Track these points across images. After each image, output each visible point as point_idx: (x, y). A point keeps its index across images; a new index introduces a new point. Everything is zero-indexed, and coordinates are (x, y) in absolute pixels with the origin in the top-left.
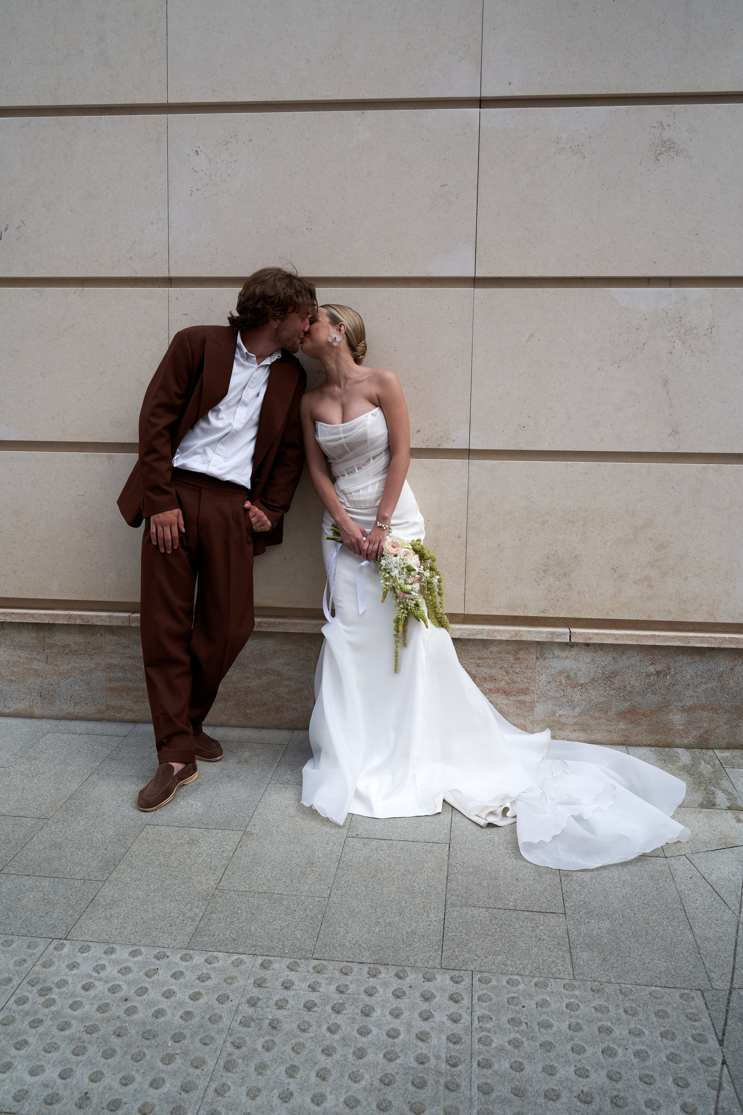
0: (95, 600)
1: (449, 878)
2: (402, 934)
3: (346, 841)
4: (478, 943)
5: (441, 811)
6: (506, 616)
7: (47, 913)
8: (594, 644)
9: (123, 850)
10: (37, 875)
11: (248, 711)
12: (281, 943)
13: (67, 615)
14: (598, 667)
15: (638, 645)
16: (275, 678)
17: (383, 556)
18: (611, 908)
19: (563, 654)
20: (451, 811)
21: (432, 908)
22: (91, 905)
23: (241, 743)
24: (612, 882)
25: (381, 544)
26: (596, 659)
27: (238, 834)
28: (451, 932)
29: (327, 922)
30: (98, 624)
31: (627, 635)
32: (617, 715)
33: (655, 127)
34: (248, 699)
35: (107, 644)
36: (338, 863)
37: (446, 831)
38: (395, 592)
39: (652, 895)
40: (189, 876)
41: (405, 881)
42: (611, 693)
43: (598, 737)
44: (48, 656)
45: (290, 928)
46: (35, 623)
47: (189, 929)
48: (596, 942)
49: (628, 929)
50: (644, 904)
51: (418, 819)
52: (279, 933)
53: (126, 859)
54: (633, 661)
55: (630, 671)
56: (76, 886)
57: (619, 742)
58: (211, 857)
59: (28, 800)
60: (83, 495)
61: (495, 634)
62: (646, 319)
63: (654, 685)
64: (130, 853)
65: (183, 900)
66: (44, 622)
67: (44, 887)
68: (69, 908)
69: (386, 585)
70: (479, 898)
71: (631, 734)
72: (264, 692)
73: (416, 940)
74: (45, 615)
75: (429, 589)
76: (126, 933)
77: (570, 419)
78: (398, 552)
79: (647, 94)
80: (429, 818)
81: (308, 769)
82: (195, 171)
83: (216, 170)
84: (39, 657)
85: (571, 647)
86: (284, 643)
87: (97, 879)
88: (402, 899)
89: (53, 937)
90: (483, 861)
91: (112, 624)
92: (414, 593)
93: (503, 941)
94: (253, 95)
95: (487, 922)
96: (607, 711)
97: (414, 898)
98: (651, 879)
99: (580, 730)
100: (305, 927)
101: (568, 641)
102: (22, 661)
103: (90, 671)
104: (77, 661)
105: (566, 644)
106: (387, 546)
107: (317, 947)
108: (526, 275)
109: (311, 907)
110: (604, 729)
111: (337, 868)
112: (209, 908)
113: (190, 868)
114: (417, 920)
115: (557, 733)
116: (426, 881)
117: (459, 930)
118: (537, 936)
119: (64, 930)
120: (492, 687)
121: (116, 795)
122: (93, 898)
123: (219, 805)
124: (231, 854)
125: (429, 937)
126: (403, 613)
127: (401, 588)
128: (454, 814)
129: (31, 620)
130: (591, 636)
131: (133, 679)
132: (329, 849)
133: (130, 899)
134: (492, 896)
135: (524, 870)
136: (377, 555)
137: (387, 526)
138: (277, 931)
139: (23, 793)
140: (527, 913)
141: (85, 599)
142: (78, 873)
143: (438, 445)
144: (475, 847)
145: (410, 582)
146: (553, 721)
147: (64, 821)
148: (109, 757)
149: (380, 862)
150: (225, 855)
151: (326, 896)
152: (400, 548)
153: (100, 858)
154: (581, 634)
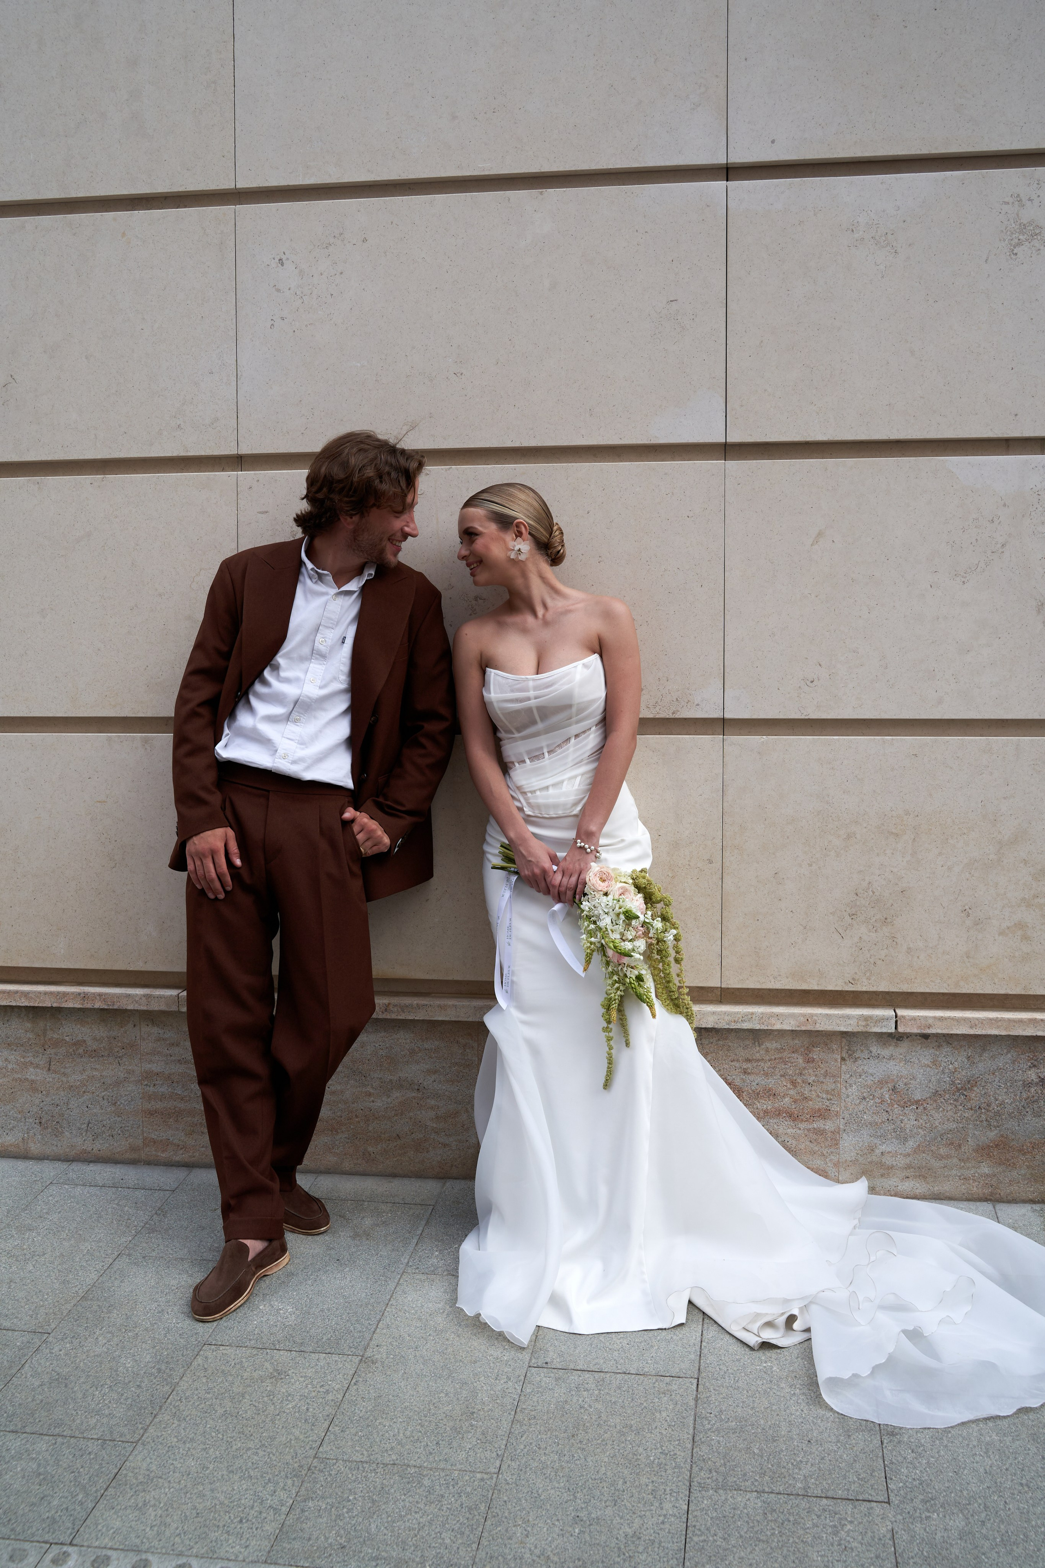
0: (123, 968)
1: (697, 1439)
2: (617, 1539)
3: (528, 1375)
4: (742, 1554)
5: (684, 1321)
6: (790, 990)
7: (42, 1498)
8: (937, 1035)
9: (167, 1388)
10: (28, 1431)
11: (370, 1149)
12: (419, 1554)
13: (79, 994)
14: (943, 1073)
15: (1009, 1036)
16: (413, 1094)
17: (585, 895)
18: (965, 1493)
19: (886, 1052)
20: (701, 1320)
21: (668, 1491)
22: (113, 1484)
23: (359, 1203)
24: (968, 1445)
25: (582, 876)
26: (940, 1059)
27: (351, 1361)
28: (699, 1536)
29: (494, 1517)
30: (129, 1008)
31: (991, 1019)
32: (976, 1151)
33: (1008, 203)
34: (370, 1128)
35: (144, 1039)
36: (513, 1413)
37: (692, 1356)
38: (605, 955)
39: (1034, 1468)
40: (271, 1434)
41: (623, 1445)
42: (966, 1115)
43: (946, 1187)
44: (50, 1058)
45: (434, 1527)
46: (30, 1007)
47: (270, 1528)
48: (940, 1554)
49: (993, 1531)
50: (1022, 1484)
51: (646, 1336)
52: (416, 1536)
53: (171, 1404)
54: (1000, 1062)
55: (997, 1079)
56: (90, 1450)
57: (981, 1195)
58: (308, 1401)
59: (18, 1300)
60: (104, 802)
61: (773, 1021)
62: (1005, 505)
63: (1036, 1101)
64: (177, 1394)
65: (262, 1476)
66: (44, 1005)
67: (39, 1453)
68: (78, 1489)
69: (591, 943)
70: (745, 1475)
71: (1001, 1183)
72: (396, 1118)
73: (641, 1549)
74: (46, 993)
75: (659, 952)
76: (168, 1533)
77: (886, 668)
78: (610, 889)
79: (993, 151)
80: (664, 1333)
81: (468, 1247)
82: (278, 290)
83: (310, 287)
84: (37, 1060)
85: (898, 1040)
86: (426, 1038)
87: (123, 1439)
88: (619, 1477)
89: (51, 1541)
90: (753, 1408)
91: (151, 1008)
92: (637, 956)
93: (785, 1552)
94: (369, 171)
95: (758, 1518)
96: (960, 1146)
97: (638, 1474)
98: (1034, 1440)
99: (915, 1177)
100: (458, 1525)
101: (893, 1030)
102: (10, 1067)
103: (118, 1083)
104: (97, 1066)
105: (890, 1035)
106: (592, 877)
107: (477, 1560)
108: (809, 439)
109: (469, 1489)
110: (956, 1175)
111: (513, 1422)
112: (303, 1492)
113: (273, 1421)
114: (643, 1513)
115: (879, 1182)
116: (658, 1445)
117: (712, 1532)
118: (842, 1542)
119: (68, 1529)
120: (769, 1108)
121: (157, 1293)
122: (116, 1471)
123: (322, 1311)
124: (340, 1397)
125: (663, 1544)
126: (618, 989)
127: (615, 947)
128: (705, 1326)
129: (24, 1003)
130: (930, 1021)
131: (185, 1096)
132: (499, 1388)
133: (177, 1475)
134: (767, 1471)
135: (822, 1425)
136: (575, 893)
137: (593, 848)
138: (412, 1533)
139: (9, 1288)
140: (825, 1501)
141: (108, 967)
142: (94, 1428)
143: (673, 713)
144: (740, 1384)
145: (630, 937)
146: (870, 1163)
147: (73, 1337)
148: (147, 1226)
149: (582, 1411)
150: (330, 1398)
151: (493, 1470)
152: (613, 882)
153: (129, 1401)
154: (914, 1019)
